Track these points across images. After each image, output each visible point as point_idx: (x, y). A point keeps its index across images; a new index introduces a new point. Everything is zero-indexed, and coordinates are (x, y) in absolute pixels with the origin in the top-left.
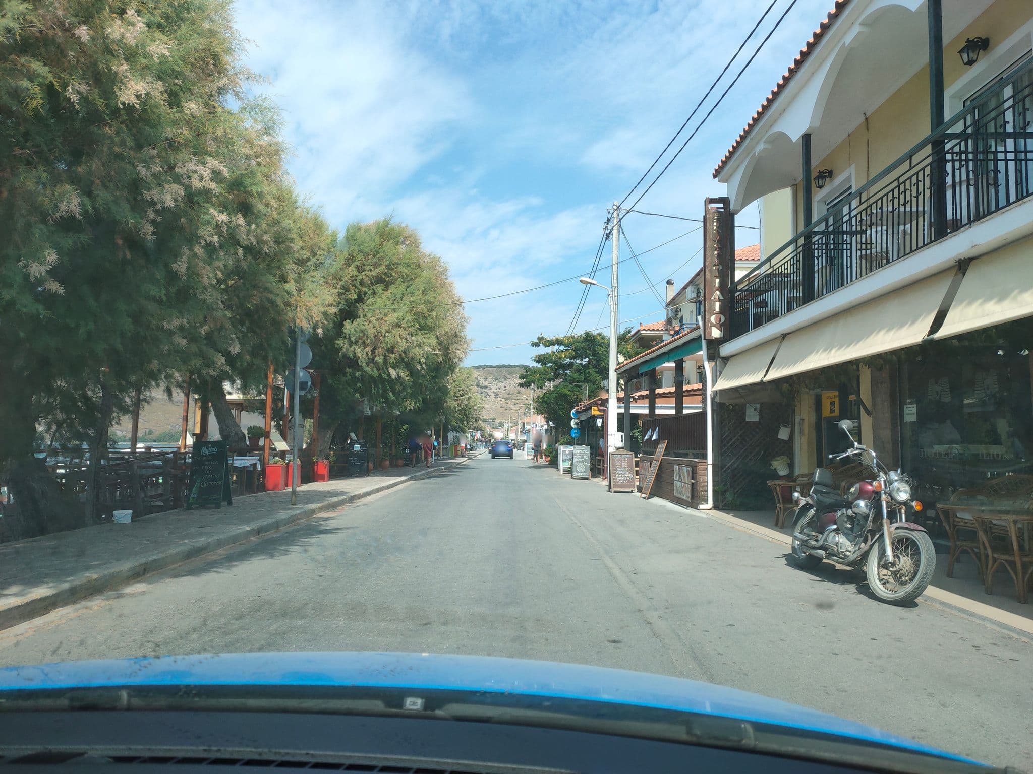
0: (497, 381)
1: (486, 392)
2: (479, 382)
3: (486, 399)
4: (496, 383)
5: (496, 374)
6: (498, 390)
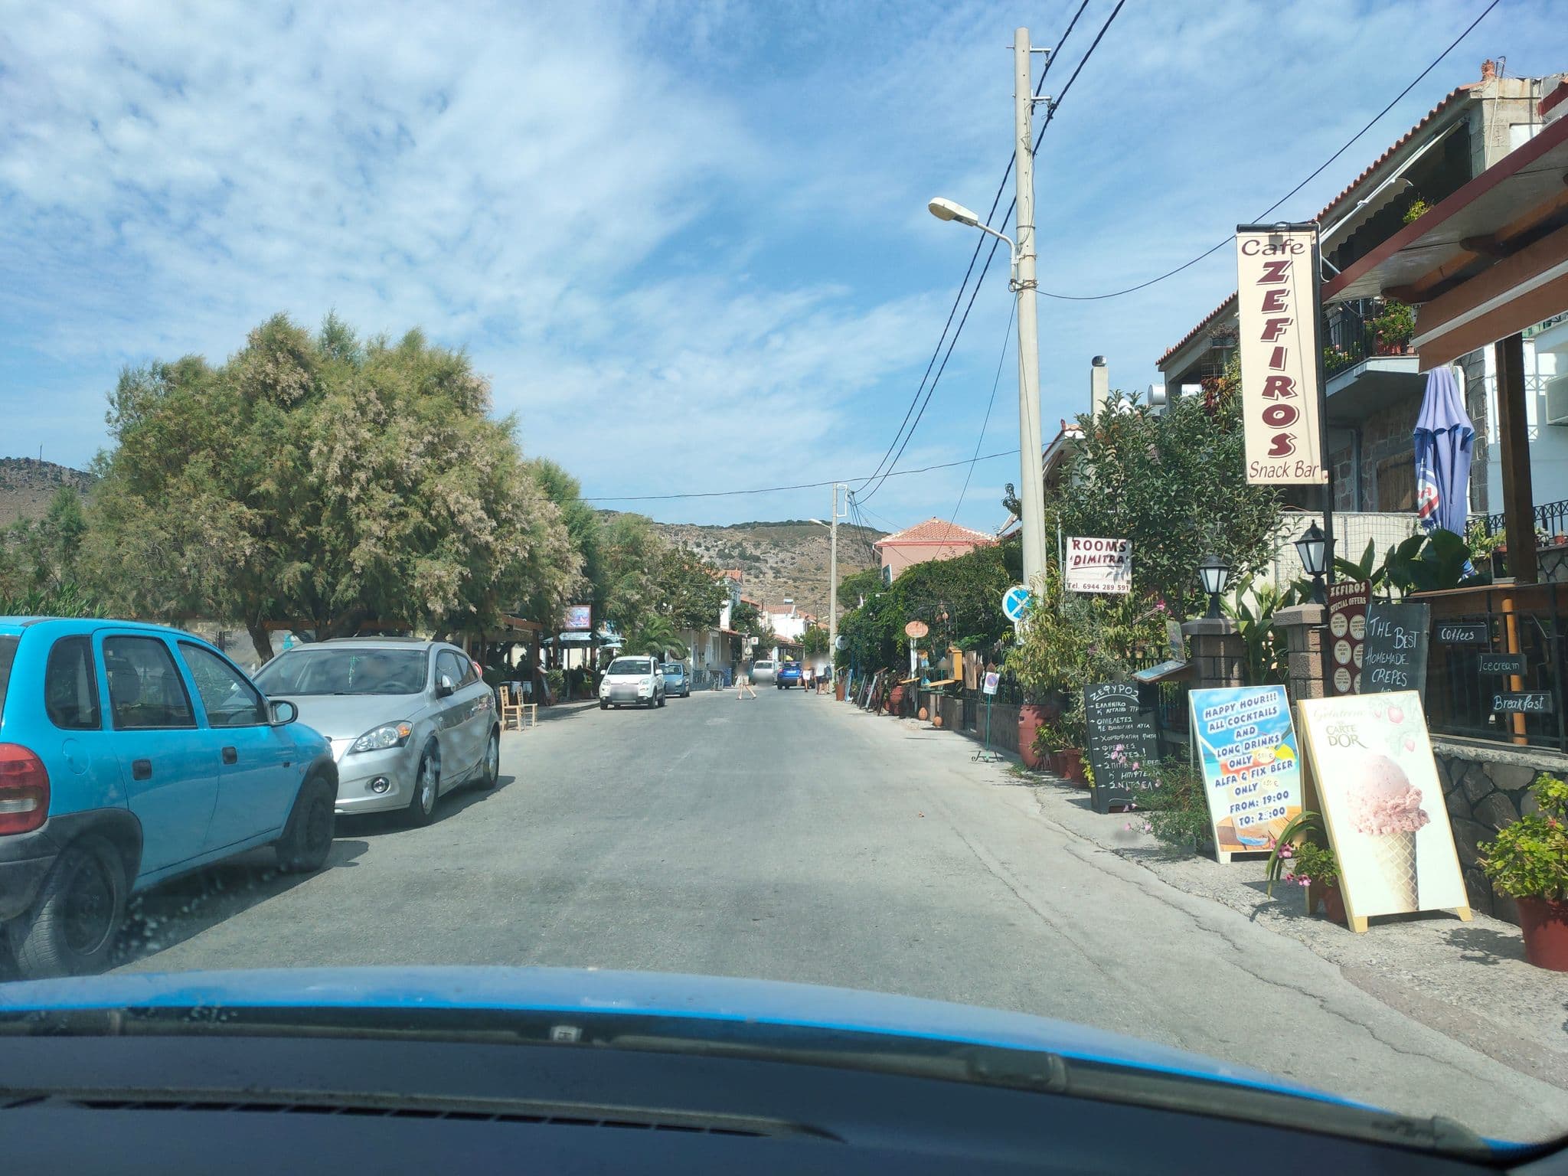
0: (778, 549)
1: (757, 568)
2: (744, 549)
3: (757, 580)
4: (776, 552)
5: (776, 537)
6: (780, 564)
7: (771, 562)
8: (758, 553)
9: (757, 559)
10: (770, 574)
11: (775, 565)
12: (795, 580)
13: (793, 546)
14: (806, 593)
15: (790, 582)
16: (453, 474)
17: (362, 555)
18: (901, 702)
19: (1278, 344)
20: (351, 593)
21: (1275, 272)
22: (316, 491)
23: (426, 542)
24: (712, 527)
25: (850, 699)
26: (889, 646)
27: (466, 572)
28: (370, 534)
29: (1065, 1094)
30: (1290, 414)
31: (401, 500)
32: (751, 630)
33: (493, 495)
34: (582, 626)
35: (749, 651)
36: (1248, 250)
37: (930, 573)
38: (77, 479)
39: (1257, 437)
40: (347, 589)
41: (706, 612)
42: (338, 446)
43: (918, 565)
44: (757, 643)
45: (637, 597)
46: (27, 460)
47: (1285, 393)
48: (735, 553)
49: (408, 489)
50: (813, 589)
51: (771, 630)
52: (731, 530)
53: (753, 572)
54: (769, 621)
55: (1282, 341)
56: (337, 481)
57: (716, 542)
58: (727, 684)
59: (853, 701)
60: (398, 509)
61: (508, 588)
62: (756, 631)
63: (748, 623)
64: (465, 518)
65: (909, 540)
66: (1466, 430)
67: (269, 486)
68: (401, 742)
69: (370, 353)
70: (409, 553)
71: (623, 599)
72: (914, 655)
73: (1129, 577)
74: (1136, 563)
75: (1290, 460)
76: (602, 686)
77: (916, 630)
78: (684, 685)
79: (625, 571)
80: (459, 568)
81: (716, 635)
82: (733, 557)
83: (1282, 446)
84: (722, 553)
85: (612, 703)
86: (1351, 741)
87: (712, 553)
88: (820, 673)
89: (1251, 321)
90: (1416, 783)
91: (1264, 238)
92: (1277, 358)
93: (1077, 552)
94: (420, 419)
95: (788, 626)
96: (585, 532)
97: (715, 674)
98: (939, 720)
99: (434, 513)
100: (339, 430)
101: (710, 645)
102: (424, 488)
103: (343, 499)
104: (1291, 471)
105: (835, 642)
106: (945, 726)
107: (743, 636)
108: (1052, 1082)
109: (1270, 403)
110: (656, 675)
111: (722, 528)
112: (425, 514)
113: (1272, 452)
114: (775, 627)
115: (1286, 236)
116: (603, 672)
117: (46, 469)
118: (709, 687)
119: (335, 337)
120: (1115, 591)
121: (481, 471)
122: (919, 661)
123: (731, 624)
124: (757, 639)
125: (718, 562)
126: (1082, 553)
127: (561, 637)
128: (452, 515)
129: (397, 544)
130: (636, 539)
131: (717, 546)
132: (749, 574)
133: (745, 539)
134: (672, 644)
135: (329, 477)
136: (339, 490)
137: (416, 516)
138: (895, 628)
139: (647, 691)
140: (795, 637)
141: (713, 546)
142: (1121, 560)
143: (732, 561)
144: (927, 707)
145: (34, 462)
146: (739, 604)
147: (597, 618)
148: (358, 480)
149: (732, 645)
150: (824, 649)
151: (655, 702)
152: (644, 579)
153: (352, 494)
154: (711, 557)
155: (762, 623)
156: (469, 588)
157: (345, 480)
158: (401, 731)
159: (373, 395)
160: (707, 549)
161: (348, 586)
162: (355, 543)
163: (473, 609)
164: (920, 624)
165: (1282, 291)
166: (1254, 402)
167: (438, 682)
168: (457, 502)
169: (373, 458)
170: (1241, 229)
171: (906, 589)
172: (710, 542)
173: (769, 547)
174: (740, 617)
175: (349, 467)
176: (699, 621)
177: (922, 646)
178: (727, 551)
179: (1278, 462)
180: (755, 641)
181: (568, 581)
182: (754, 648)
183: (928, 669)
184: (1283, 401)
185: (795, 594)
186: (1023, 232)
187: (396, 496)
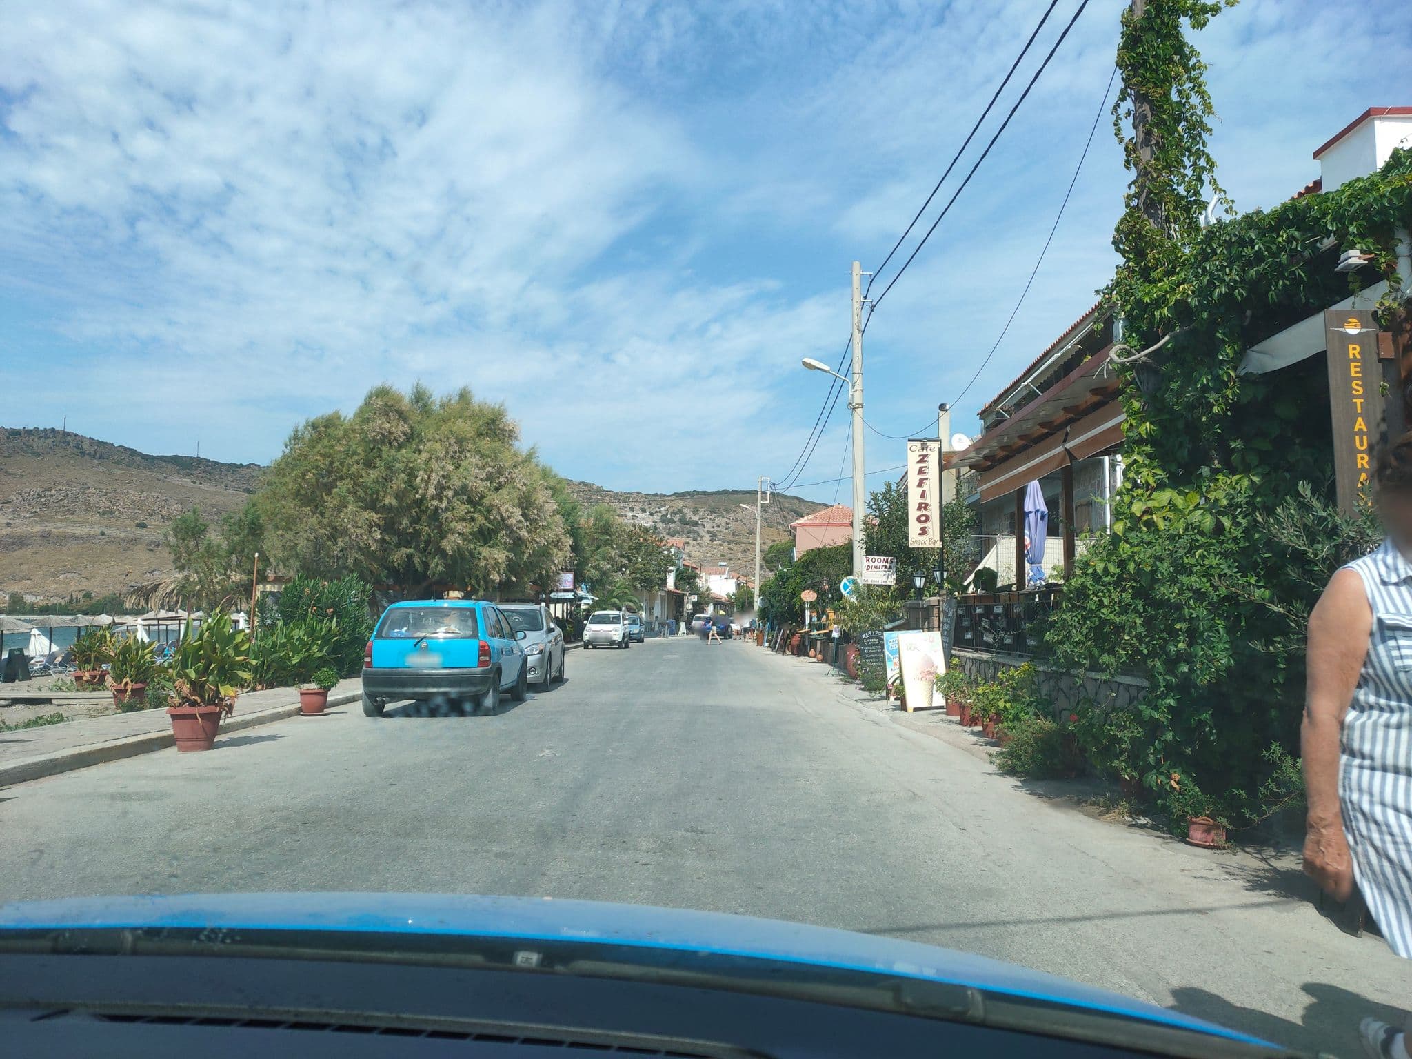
0: (714, 515)
1: (696, 532)
2: (684, 515)
3: (695, 543)
4: (712, 518)
5: (713, 504)
6: (716, 529)
7: (708, 527)
8: (696, 518)
9: (696, 524)
10: (707, 538)
11: (712, 530)
12: (729, 543)
13: (728, 512)
14: (739, 555)
15: (725, 544)
16: (503, 491)
17: (449, 544)
18: (798, 646)
19: (924, 489)
20: (440, 568)
21: (923, 459)
22: (419, 503)
23: (485, 536)
24: (656, 495)
25: (767, 644)
26: (791, 607)
27: (511, 555)
28: (453, 532)
29: (983, 1024)
30: (928, 518)
31: (472, 510)
32: (692, 589)
33: (526, 504)
34: (567, 588)
35: (689, 606)
36: (912, 449)
37: (820, 556)
38: (95, 447)
39: (914, 528)
40: (437, 566)
41: (656, 576)
42: (434, 475)
43: (812, 550)
44: (696, 600)
45: (608, 566)
46: (53, 430)
47: (926, 509)
48: (677, 518)
49: (474, 501)
50: (745, 551)
51: (708, 589)
52: (673, 498)
53: (691, 535)
54: (706, 581)
55: (925, 487)
56: (433, 498)
57: (659, 508)
58: (672, 633)
59: (770, 646)
60: (469, 515)
61: (532, 566)
62: (695, 590)
63: (689, 584)
64: (512, 521)
65: (818, 521)
66: (1042, 512)
67: (389, 500)
68: (541, 652)
69: (443, 406)
70: (476, 543)
71: (596, 568)
72: (808, 613)
73: (894, 577)
74: (897, 571)
75: (927, 537)
76: (585, 632)
77: (809, 596)
78: (640, 633)
79: (599, 547)
80: (507, 553)
81: (664, 594)
82: (675, 522)
83: (924, 531)
84: (665, 518)
85: (591, 645)
86: (915, 648)
87: (656, 518)
88: (747, 625)
89: (913, 479)
90: (936, 664)
91: (919, 444)
92: (923, 495)
93: (868, 564)
94: (483, 456)
95: (721, 585)
96: (571, 519)
97: (663, 625)
98: (820, 657)
99: (492, 518)
100: (434, 464)
101: (658, 602)
102: (486, 501)
103: (437, 508)
104: (927, 542)
105: (758, 602)
106: (824, 661)
107: (684, 594)
108: (970, 1013)
109: (920, 513)
110: (624, 625)
111: (665, 495)
112: (486, 518)
113: (920, 534)
114: (711, 587)
115: (928, 443)
116: (585, 622)
117: (69, 439)
118: (657, 635)
119: (420, 397)
120: (888, 583)
121: (520, 490)
122: (811, 617)
123: (675, 583)
124: (696, 596)
125: (661, 526)
126: (871, 564)
127: (552, 595)
128: (503, 519)
129: (470, 537)
130: (607, 522)
131: (660, 512)
132: (689, 537)
133: (685, 506)
134: (630, 601)
135: (428, 496)
136: (435, 503)
137: (481, 519)
138: (795, 595)
139: (618, 637)
140: (728, 595)
141: (656, 512)
142: (890, 568)
143: (673, 525)
144: (815, 649)
145: (58, 432)
146: (682, 567)
147: (578, 580)
148: (447, 497)
149: (676, 601)
150: (751, 604)
151: (623, 645)
152: (613, 553)
153: (444, 505)
154: (654, 522)
155: (699, 582)
156: (512, 567)
157: (439, 497)
158: (541, 647)
159: (453, 441)
160: (652, 514)
161: (437, 564)
162: (443, 537)
163: (514, 579)
164: (811, 592)
165: (926, 467)
166: (913, 513)
167: (548, 625)
168: (507, 511)
169: (456, 483)
170: (909, 440)
171: (803, 567)
172: (654, 508)
173: (706, 513)
174: (682, 579)
175: (441, 489)
176: (650, 583)
177: (813, 606)
178: (669, 516)
179: (922, 538)
180: (695, 598)
181: (561, 556)
182: (694, 604)
183: (816, 623)
184: (925, 512)
185: (729, 555)
186: (856, 376)
187: (469, 506)
